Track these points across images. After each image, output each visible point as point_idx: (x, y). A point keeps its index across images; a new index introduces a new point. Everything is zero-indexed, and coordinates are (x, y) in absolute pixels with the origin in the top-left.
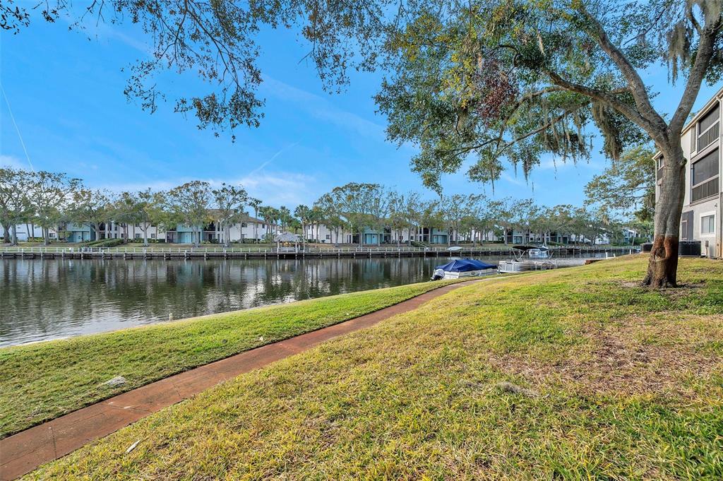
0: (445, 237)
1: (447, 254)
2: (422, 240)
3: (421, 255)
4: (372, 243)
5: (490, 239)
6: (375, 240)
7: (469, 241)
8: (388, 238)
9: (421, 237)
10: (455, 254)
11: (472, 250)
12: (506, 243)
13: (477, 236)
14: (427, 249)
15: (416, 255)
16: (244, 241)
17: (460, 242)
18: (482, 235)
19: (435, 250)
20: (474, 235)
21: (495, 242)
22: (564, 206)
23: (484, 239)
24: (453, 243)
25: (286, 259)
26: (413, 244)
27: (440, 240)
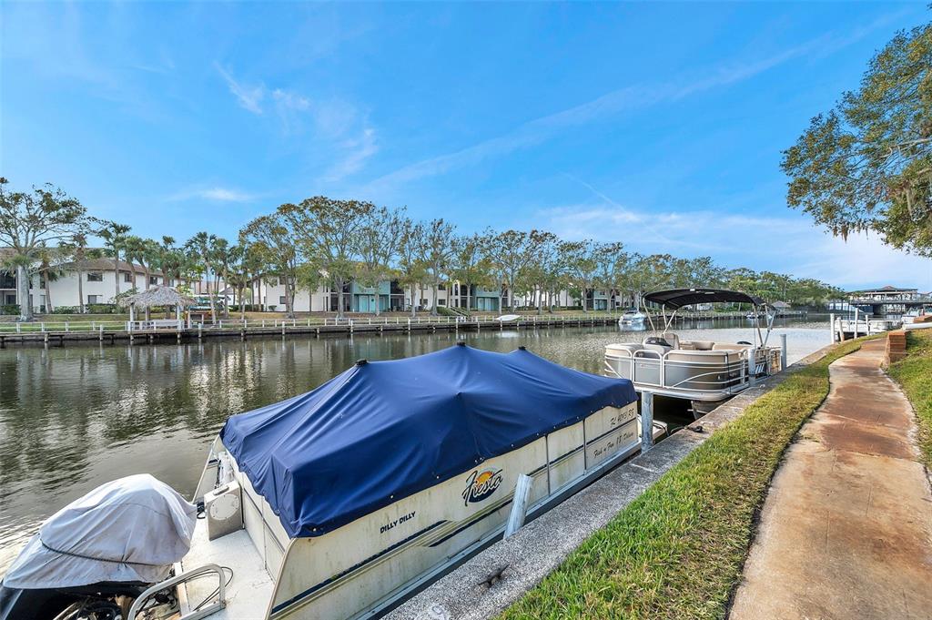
0: (495, 299)
1: (495, 327)
2: (459, 306)
3: (451, 329)
4: (369, 311)
5: (563, 304)
6: (375, 306)
7: (532, 307)
8: (400, 302)
9: (457, 300)
10: (509, 327)
11: (535, 319)
12: (585, 309)
13: (543, 299)
14: (461, 320)
15: (440, 329)
16: (94, 309)
17: (519, 308)
18: (550, 296)
19: (476, 320)
20: (541, 297)
21: (569, 308)
22: (660, 256)
23: (553, 303)
24: (507, 310)
25: (155, 343)
26: (440, 311)
27: (488, 305)
